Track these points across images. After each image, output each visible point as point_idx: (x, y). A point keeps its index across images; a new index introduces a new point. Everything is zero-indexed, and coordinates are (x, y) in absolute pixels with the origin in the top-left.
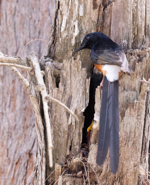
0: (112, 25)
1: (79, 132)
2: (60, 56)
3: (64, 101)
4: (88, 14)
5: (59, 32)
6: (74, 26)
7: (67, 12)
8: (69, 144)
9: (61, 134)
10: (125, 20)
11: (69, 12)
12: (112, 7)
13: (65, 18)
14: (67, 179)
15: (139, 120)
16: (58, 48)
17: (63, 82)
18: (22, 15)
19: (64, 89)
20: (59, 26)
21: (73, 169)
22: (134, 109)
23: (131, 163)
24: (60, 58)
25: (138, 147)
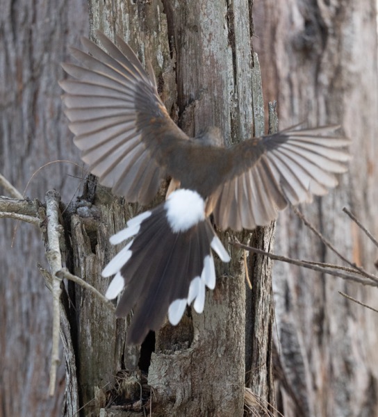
2: (103, 197)
8: (119, 352)
9: (106, 336)
12: (195, 109)
14: (114, 415)
15: (234, 310)
17: (103, 243)
19: (106, 256)
21: (127, 397)
22: (222, 290)
23: (227, 384)
24: (104, 200)
25: (236, 356)
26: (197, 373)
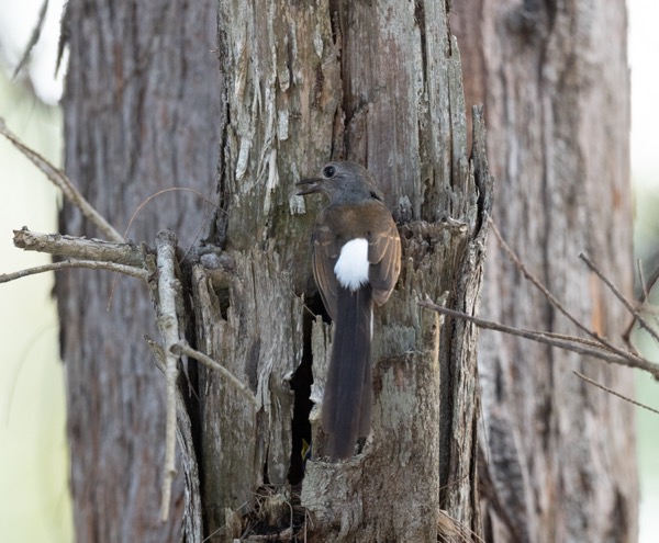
0: (369, 159)
1: (283, 429)
2: (238, 239)
3: (243, 353)
4: (303, 135)
5: (233, 179)
6: (268, 165)
7: (250, 130)
8: (261, 461)
9: (241, 436)
10: (402, 146)
11: (254, 129)
12: (368, 116)
13: (246, 144)
15: (424, 399)
16: (234, 220)
17: (237, 305)
18: (191, 130)
19: (242, 323)
20: (232, 165)
21: (272, 523)
22: (405, 372)
23: (414, 505)
24: (239, 244)
25: (427, 465)
26: (371, 490)
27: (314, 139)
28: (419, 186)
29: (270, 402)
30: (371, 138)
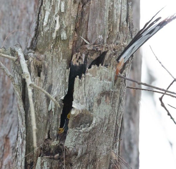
0: (89, 21)
1: (58, 118)
2: (41, 48)
3: (45, 89)
4: (68, 11)
5: (41, 26)
6: (56, 21)
7: (50, 8)
8: (48, 129)
9: (41, 120)
10: (101, 17)
11: (51, 8)
12: (90, 5)
13: (47, 13)
14: (45, 161)
15: (114, 108)
16: (40, 41)
17: (44, 71)
19: (46, 78)
20: (42, 21)
21: (51, 152)
22: (109, 98)
23: (105, 147)
24: (41, 50)
25: (111, 133)
26: (90, 141)
27: (71, 13)
28: (107, 32)
29: (54, 107)
30: (91, 13)
